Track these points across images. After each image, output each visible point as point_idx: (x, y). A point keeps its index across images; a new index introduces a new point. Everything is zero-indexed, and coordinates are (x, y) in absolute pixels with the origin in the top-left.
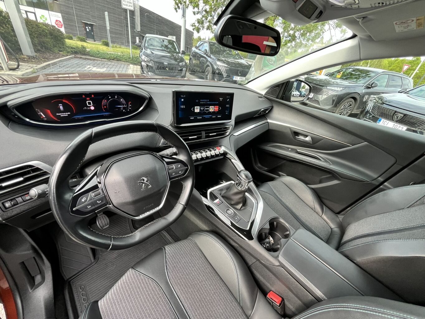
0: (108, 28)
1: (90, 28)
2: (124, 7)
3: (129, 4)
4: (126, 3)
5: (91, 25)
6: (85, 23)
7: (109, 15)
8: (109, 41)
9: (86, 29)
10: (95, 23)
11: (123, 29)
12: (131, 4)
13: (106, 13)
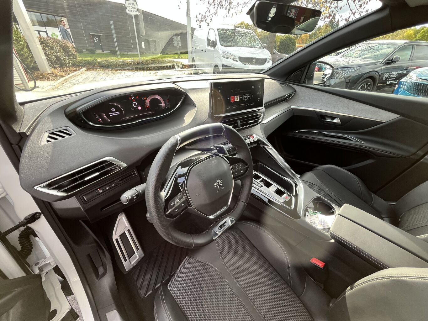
0: (115, 37)
1: (97, 39)
2: (129, 13)
3: (133, 10)
4: (130, 9)
5: (99, 36)
6: (92, 34)
7: (114, 24)
8: (117, 49)
9: (94, 40)
10: (102, 33)
11: (129, 36)
12: (135, 10)
13: (112, 22)
